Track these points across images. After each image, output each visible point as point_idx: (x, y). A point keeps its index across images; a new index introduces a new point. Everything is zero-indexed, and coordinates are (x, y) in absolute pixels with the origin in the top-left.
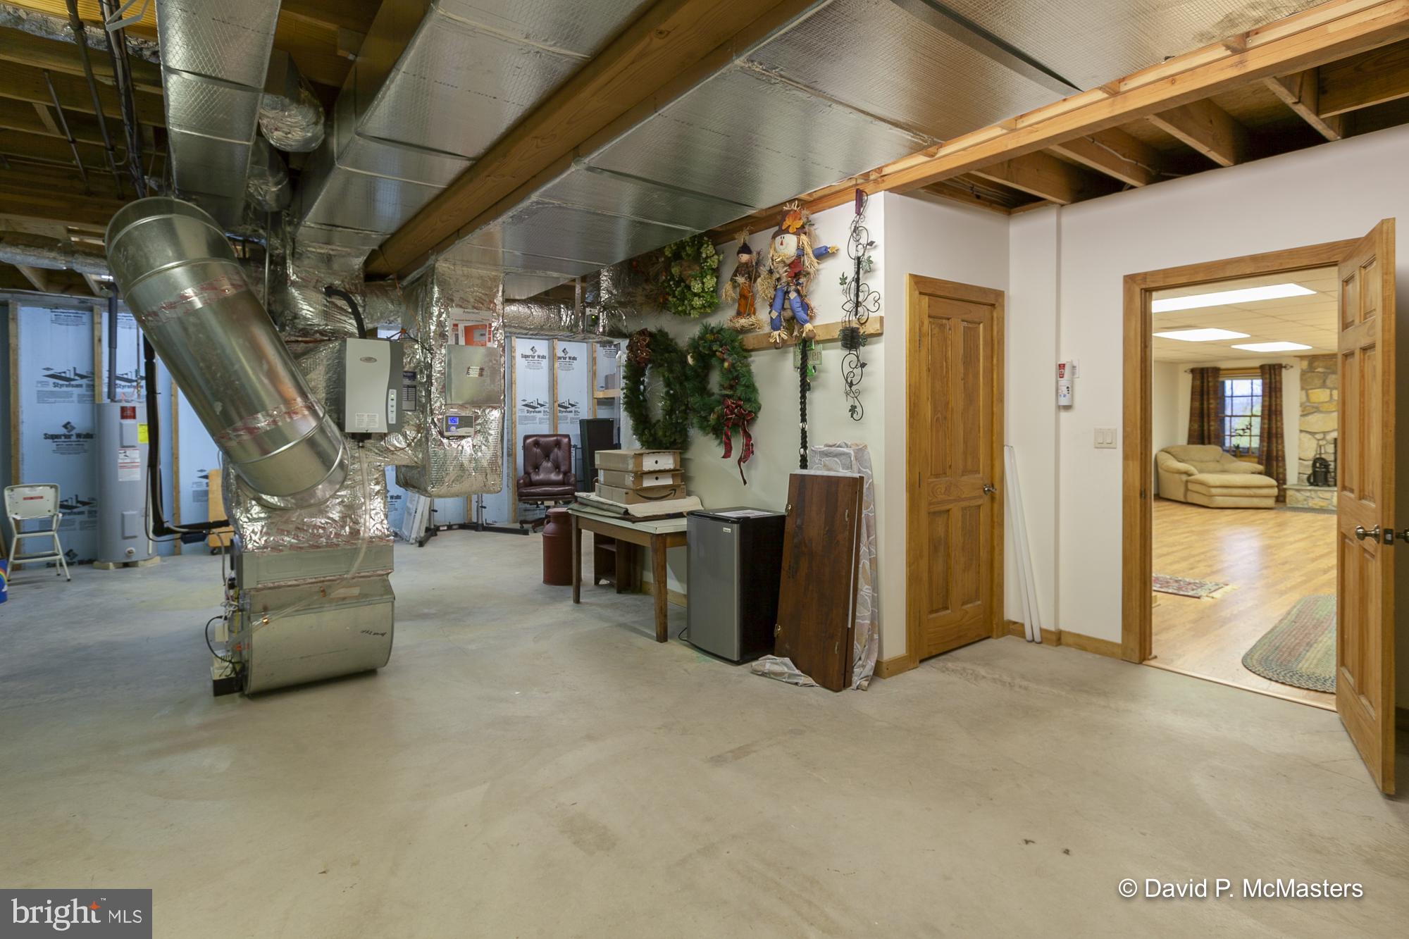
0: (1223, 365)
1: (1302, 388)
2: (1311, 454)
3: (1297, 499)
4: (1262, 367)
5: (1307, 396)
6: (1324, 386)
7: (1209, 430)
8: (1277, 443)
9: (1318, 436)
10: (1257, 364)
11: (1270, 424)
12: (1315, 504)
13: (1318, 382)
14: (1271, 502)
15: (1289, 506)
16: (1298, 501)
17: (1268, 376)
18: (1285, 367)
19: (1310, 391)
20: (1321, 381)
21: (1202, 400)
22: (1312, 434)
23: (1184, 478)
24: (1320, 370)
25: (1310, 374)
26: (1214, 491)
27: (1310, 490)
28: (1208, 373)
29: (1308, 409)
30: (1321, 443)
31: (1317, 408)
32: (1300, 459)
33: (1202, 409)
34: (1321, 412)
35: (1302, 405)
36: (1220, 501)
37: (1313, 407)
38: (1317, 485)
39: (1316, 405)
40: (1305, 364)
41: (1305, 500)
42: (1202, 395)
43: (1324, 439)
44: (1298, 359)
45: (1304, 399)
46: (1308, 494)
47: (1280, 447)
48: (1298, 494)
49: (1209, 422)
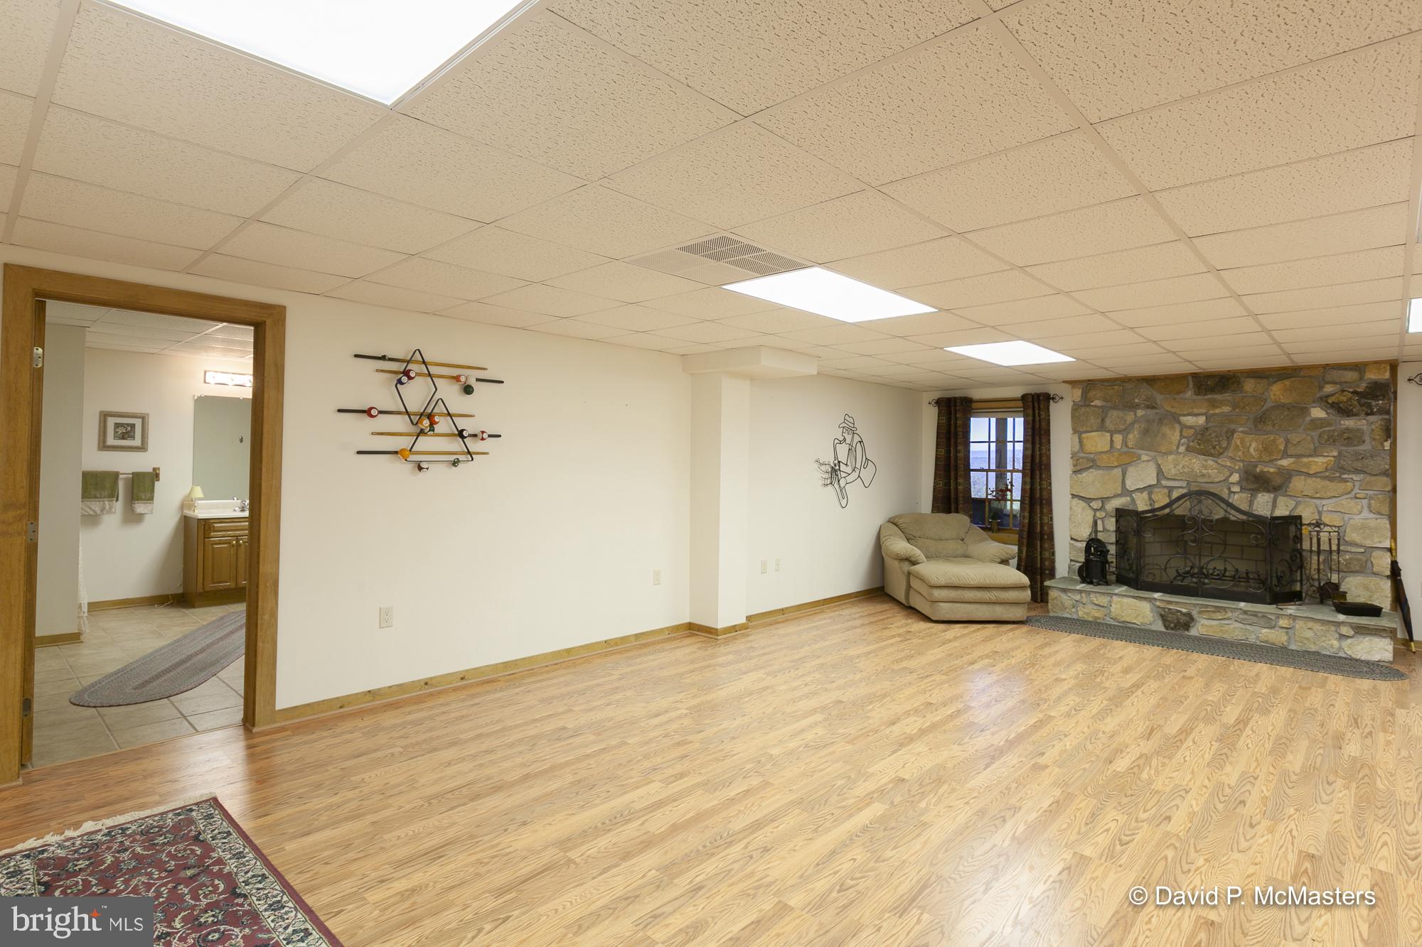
0: (977, 394)
1: (1075, 431)
2: (1085, 532)
3: (1063, 604)
4: (1024, 397)
5: (1081, 442)
6: (1102, 427)
7: (956, 489)
8: (1041, 513)
9: (1096, 505)
10: (1017, 392)
11: (1032, 483)
12: (1087, 614)
13: (1094, 421)
14: (1019, 613)
15: (1051, 614)
16: (1064, 608)
17: (1030, 412)
18: (1053, 398)
19: (1083, 435)
20: (1099, 420)
21: (949, 446)
22: (1088, 500)
23: (906, 566)
24: (1097, 403)
25: (1083, 409)
26: (938, 594)
27: (1080, 592)
28: (955, 406)
29: (1083, 463)
30: (1098, 514)
31: (1093, 461)
32: (1072, 539)
33: (949, 458)
34: (1098, 467)
35: (1073, 456)
36: (946, 610)
37: (1088, 459)
38: (1091, 583)
39: (1092, 456)
40: (1078, 393)
41: (1074, 607)
42: (949, 439)
43: (1102, 508)
44: (1070, 386)
45: (1077, 448)
46: (1078, 597)
47: (1046, 520)
48: (1064, 596)
49: (956, 478)
